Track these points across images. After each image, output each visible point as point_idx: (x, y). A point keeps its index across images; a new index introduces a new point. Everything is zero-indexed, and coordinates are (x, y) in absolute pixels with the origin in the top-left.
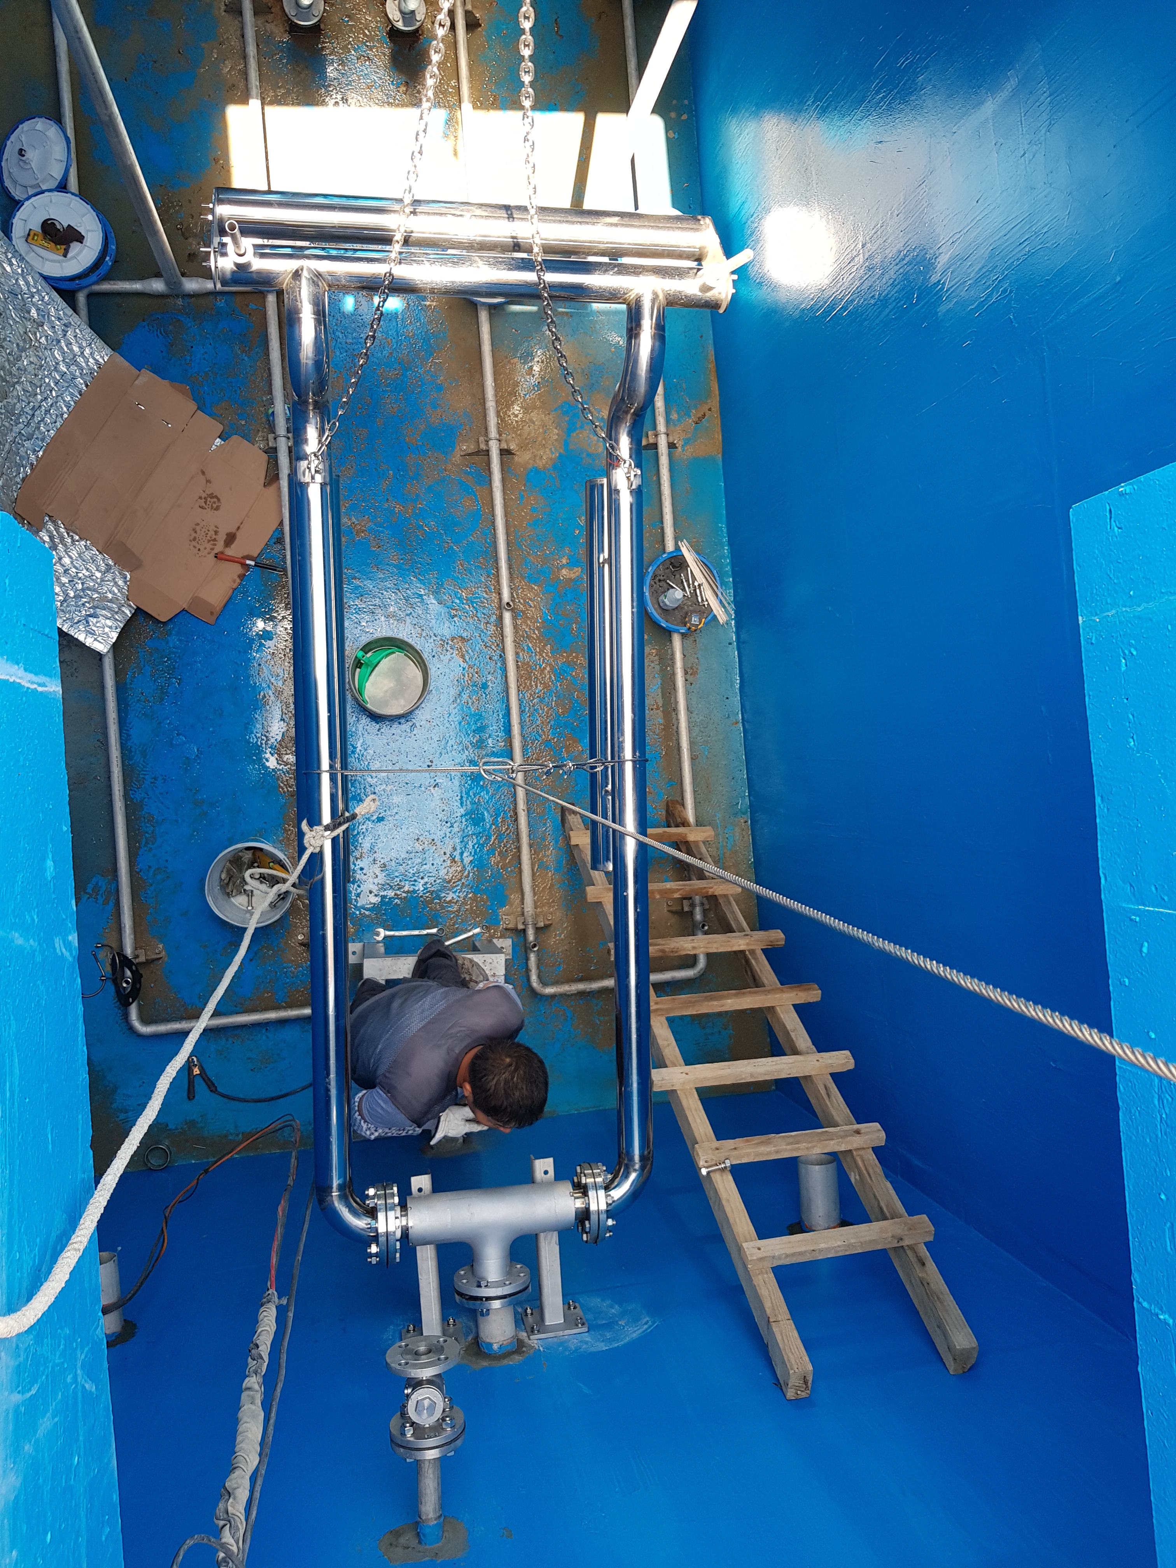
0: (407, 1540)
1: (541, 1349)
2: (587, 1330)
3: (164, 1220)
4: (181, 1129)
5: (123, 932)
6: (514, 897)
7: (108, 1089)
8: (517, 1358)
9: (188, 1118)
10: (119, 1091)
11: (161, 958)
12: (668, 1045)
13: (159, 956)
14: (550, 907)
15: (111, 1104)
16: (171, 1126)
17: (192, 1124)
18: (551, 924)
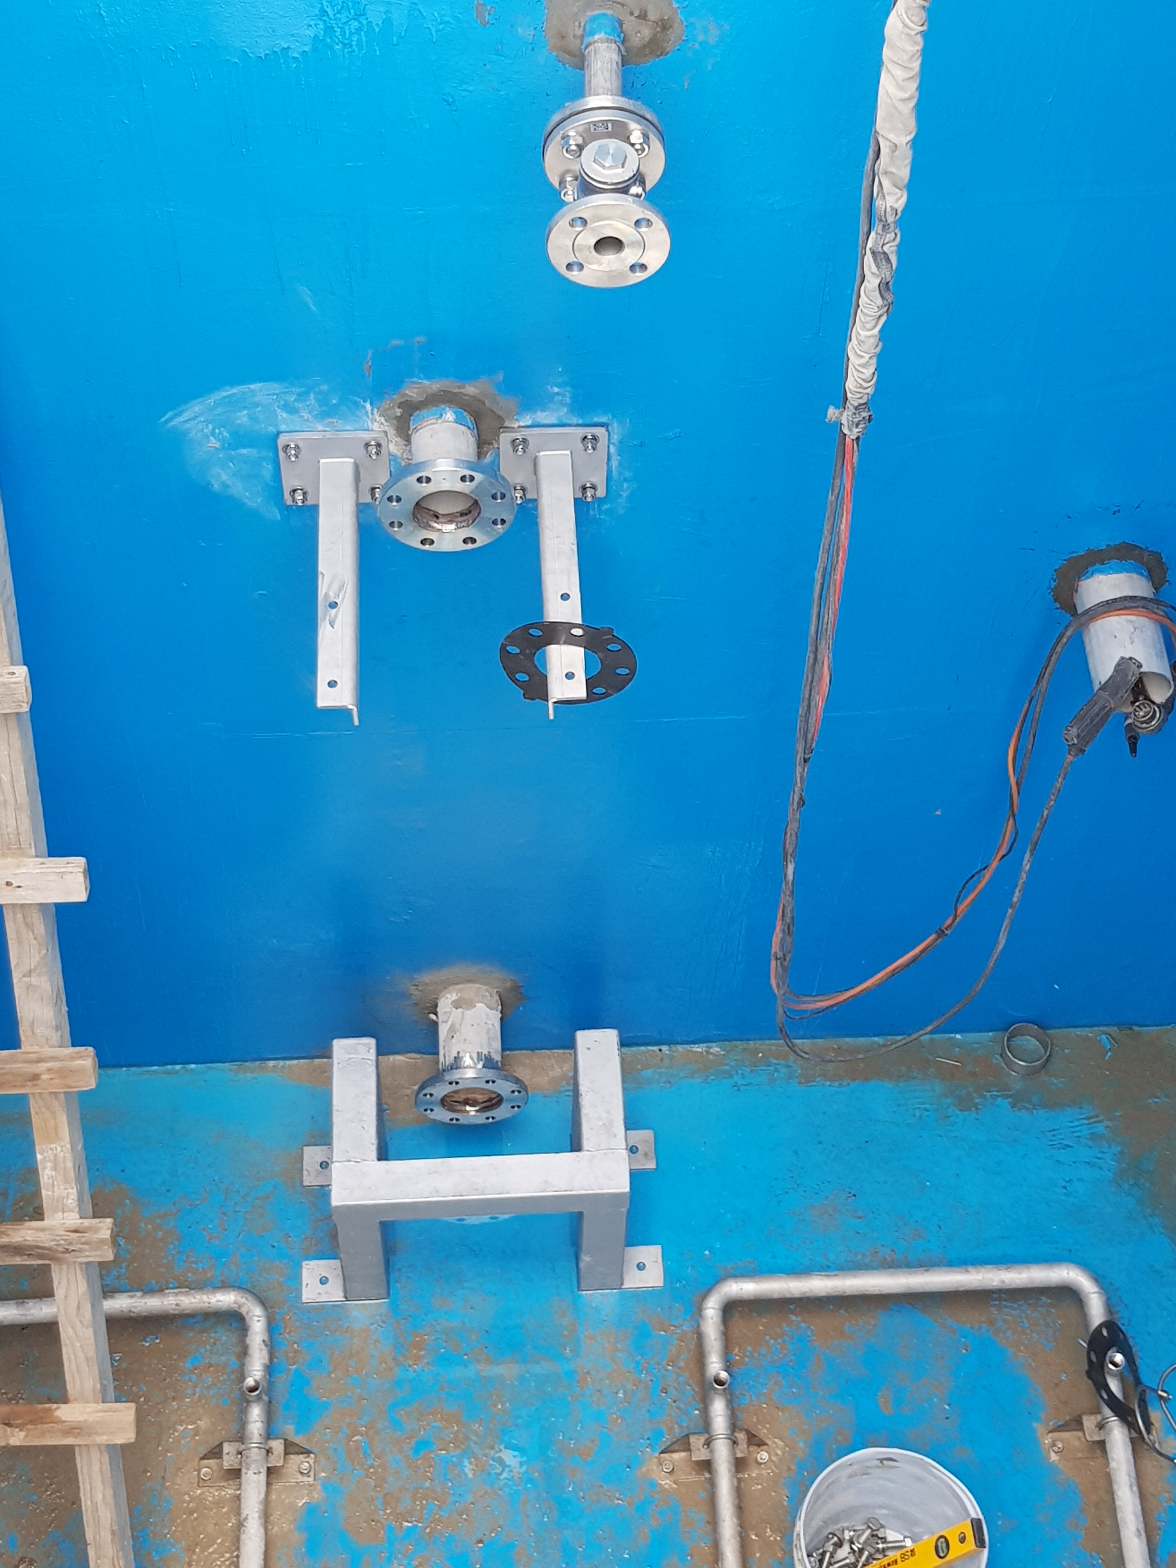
0: (639, 32)
1: (368, 406)
2: (281, 435)
3: (1016, 810)
4: (985, 1097)
5: (1133, 1474)
6: (282, 1525)
7: (1132, 1182)
8: (412, 393)
9: (974, 1115)
10: (1110, 1175)
11: (1049, 1432)
12: (29, 973)
13: (1056, 1434)
14: (200, 1499)
15: (1121, 1153)
16: (1004, 1103)
17: (966, 1104)
18: (203, 1458)
